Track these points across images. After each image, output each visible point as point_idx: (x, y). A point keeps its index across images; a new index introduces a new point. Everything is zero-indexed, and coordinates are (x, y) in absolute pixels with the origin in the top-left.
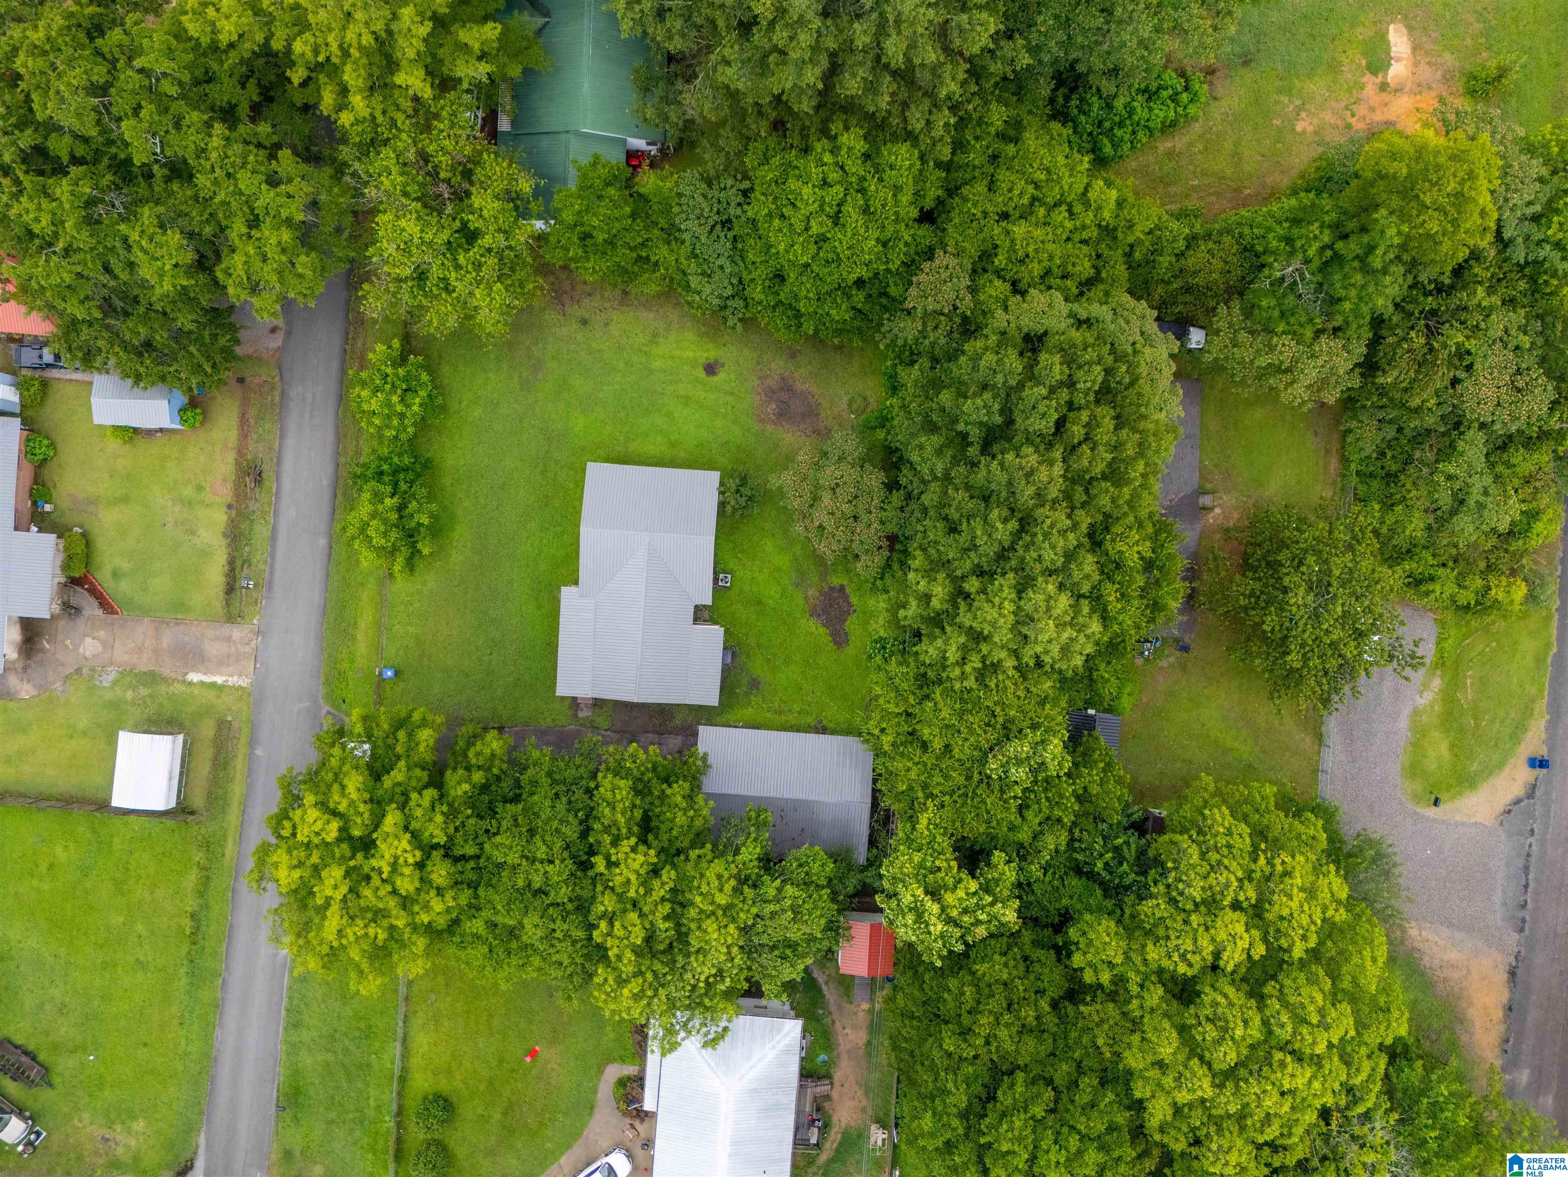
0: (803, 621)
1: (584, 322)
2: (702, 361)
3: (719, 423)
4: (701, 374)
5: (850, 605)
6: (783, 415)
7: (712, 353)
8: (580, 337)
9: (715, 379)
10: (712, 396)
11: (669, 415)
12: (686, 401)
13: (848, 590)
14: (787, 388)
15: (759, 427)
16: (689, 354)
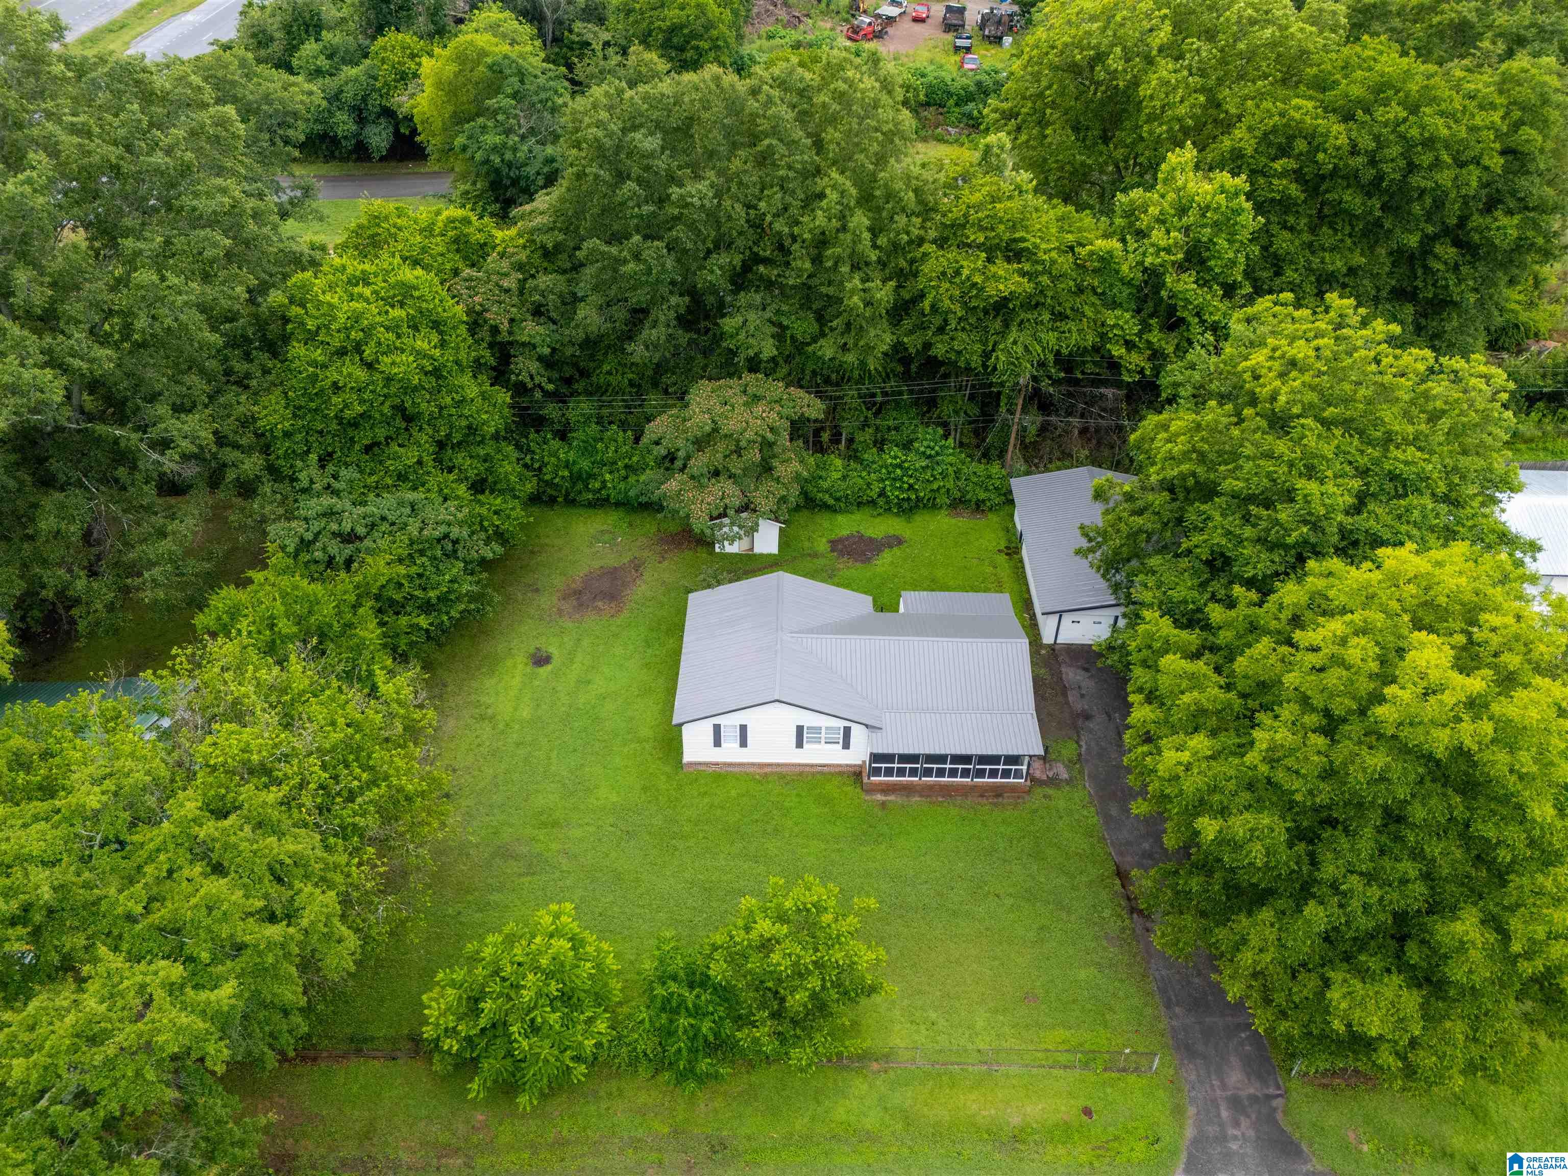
0: (878, 569)
2: (528, 669)
4: (548, 668)
5: (851, 536)
6: (611, 596)
7: (519, 662)
9: (556, 657)
12: (584, 682)
13: (833, 537)
14: (578, 593)
15: (626, 614)
16: (516, 681)
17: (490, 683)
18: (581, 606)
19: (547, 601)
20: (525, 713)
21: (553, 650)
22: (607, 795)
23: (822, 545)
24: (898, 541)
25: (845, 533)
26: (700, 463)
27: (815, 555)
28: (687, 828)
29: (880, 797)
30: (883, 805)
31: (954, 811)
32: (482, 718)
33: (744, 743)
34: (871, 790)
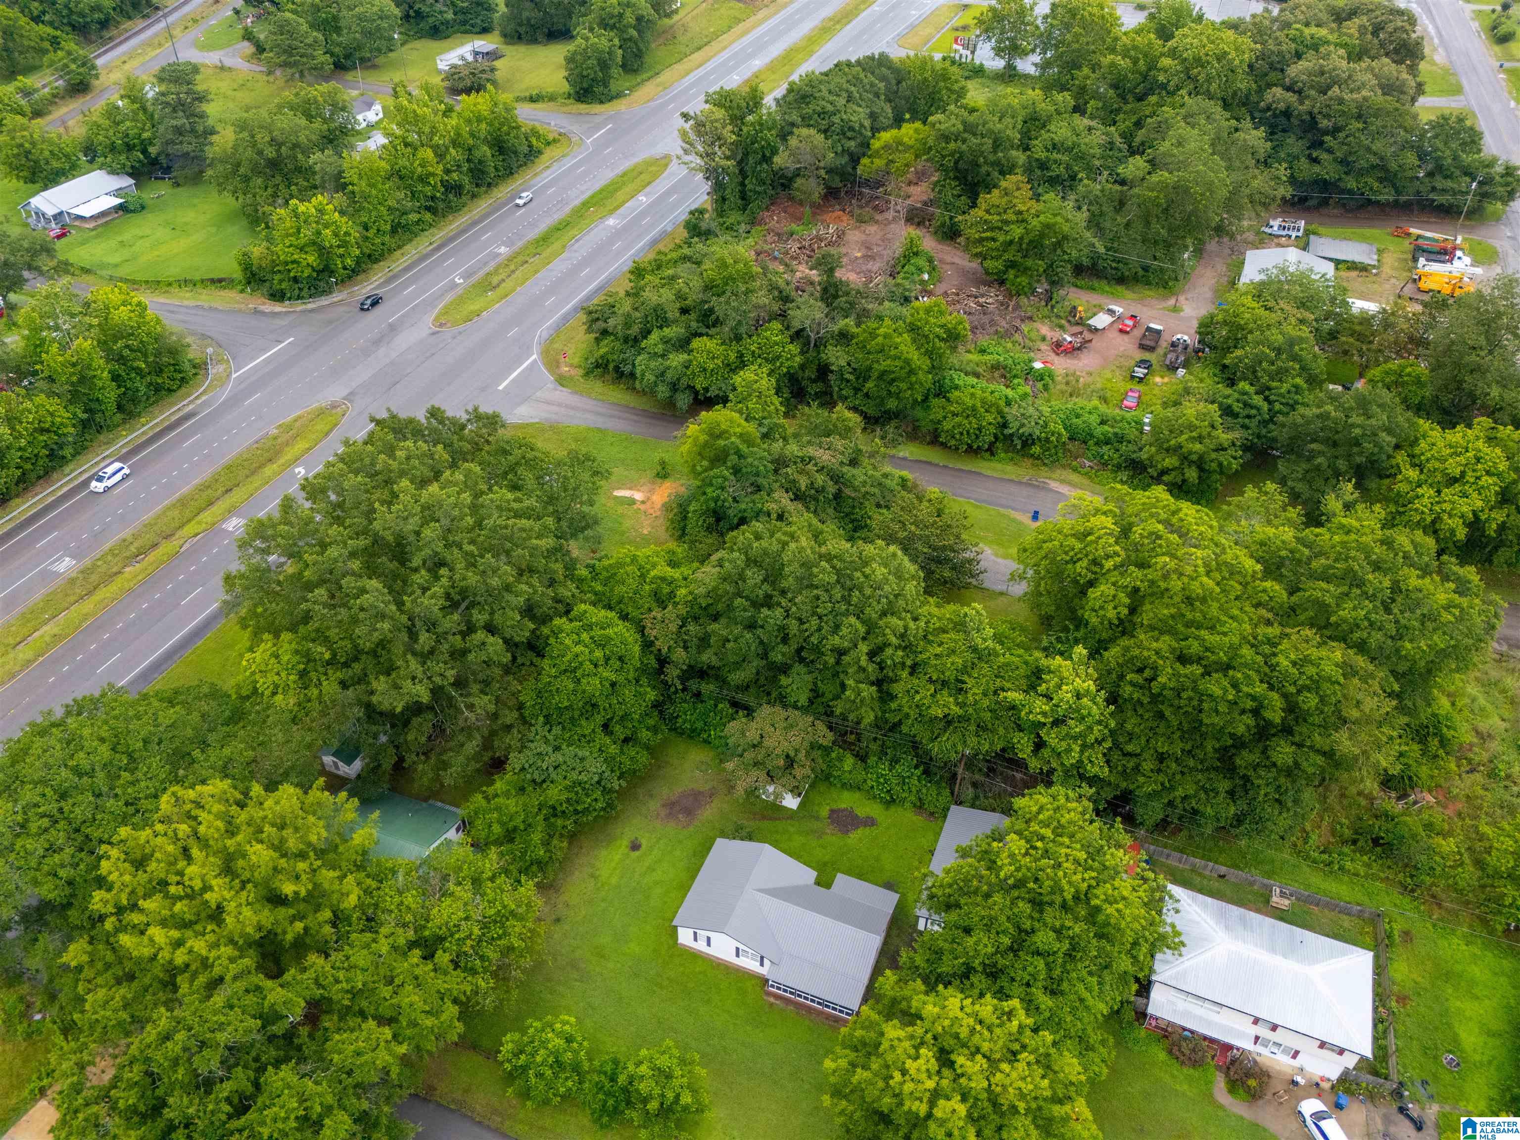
0: (849, 841)
1: (558, 920)
2: (626, 851)
3: (678, 853)
4: (637, 853)
5: (845, 810)
6: (689, 812)
7: (624, 844)
8: (566, 927)
9: (644, 847)
10: (655, 852)
11: (656, 883)
12: (651, 869)
13: (835, 807)
14: (673, 804)
15: (691, 829)
16: (617, 857)
17: (604, 853)
18: (670, 815)
19: (654, 805)
20: (614, 880)
21: (644, 843)
22: (634, 948)
23: (824, 812)
24: (870, 822)
25: (843, 806)
26: (749, 756)
27: (817, 818)
28: (665, 983)
29: (772, 1000)
30: (772, 1004)
31: (807, 1022)
32: (592, 876)
33: (709, 944)
34: (769, 994)
